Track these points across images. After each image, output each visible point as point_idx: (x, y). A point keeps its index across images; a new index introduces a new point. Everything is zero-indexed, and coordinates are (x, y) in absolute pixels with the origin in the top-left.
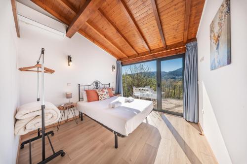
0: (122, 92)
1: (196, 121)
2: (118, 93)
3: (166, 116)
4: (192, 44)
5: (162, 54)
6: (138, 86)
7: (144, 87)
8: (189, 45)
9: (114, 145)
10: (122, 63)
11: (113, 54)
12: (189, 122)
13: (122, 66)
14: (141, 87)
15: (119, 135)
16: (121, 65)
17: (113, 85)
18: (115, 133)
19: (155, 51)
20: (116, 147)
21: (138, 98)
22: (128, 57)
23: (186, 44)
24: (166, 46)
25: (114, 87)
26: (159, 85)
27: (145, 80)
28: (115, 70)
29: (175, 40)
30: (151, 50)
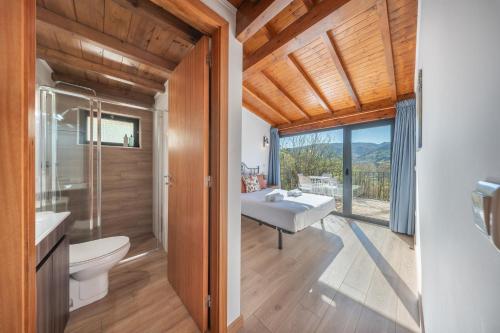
0: (280, 183)
1: (409, 233)
2: (272, 183)
3: (358, 224)
4: (407, 103)
5: (354, 119)
6: (307, 173)
7: (320, 175)
8: (401, 104)
9: (277, 245)
10: (279, 132)
11: (266, 117)
12: (397, 233)
13: (281, 136)
14: (313, 175)
15: (285, 231)
16: (277, 136)
17: (264, 170)
18: (279, 229)
19: (340, 113)
20: (280, 248)
21: (307, 192)
22: (292, 122)
23: (395, 102)
24: (361, 105)
25: (266, 174)
26: (347, 172)
27: (321, 163)
28: (268, 145)
29: (376, 96)
30: (333, 112)
